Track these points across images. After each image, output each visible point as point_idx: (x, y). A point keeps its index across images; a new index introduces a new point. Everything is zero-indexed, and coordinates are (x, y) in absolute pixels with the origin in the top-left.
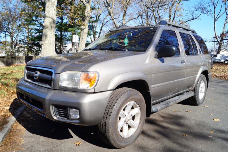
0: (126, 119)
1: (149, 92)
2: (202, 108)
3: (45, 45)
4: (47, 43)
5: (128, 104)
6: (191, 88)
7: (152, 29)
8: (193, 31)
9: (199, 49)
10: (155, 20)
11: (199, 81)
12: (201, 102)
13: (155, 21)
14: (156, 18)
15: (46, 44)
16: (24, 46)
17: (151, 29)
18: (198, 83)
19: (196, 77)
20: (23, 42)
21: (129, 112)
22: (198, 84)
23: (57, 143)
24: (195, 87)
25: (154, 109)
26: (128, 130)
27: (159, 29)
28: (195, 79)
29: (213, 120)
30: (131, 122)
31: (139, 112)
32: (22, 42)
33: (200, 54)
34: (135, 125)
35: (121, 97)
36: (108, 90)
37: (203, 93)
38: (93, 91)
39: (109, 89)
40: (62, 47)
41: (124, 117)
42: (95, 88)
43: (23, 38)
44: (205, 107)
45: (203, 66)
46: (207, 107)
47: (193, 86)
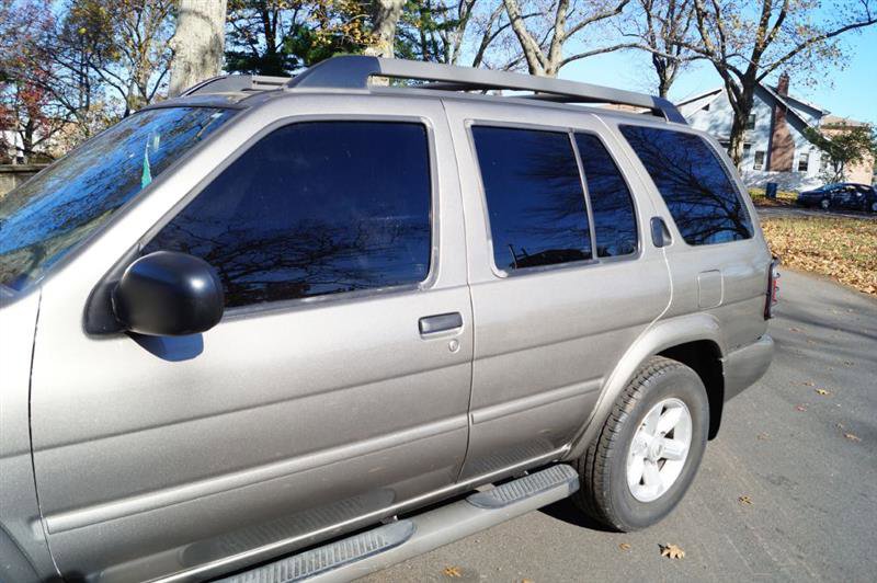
6: (566, 448)
9: (659, 219)
10: (700, 22)
13: (700, 29)
14: (705, 14)
44: (662, 549)
45: (668, 316)
46: (672, 556)
47: (581, 436)
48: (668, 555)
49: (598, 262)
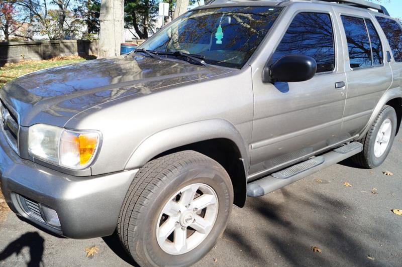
0: (180, 218)
1: (241, 161)
2: (378, 176)
3: (105, 22)
4: (110, 19)
5: (182, 190)
6: (357, 135)
7: (272, 9)
8: (380, 8)
9: (388, 52)
11: (378, 121)
12: (376, 162)
15: (107, 20)
16: (81, 19)
17: (270, 9)
18: (376, 125)
19: (372, 113)
20: (82, 13)
21: (189, 204)
22: (374, 128)
23: (53, 246)
24: (367, 133)
25: (255, 191)
26: (187, 238)
27: (286, 12)
28: (369, 118)
29: (392, 211)
30: (195, 223)
31: (216, 201)
32: (79, 13)
33: (389, 61)
34: (204, 228)
35: (165, 178)
36: (126, 167)
37: (385, 142)
38: (87, 173)
39: (129, 165)
40: (146, 23)
41: (175, 215)
42: (92, 167)
43: (81, 5)
44: (384, 173)
45: (391, 88)
46: (388, 174)
47: (363, 131)
48: (387, 174)
49: (373, 67)
